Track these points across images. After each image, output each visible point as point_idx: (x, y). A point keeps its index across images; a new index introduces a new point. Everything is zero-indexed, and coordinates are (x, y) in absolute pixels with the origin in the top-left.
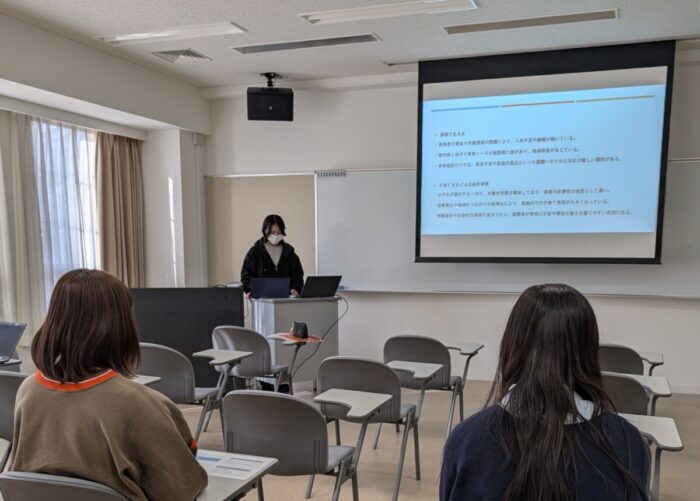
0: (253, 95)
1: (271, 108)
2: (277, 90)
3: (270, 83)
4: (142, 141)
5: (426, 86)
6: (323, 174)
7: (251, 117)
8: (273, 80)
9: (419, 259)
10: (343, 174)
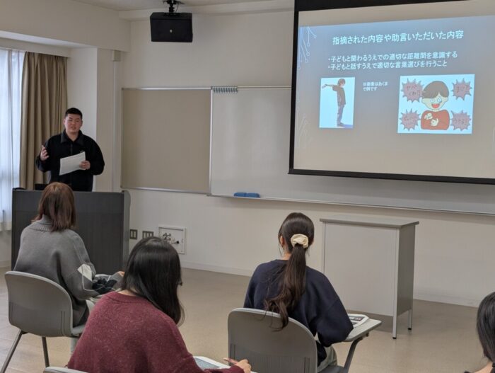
0: (156, 19)
1: (171, 31)
2: (178, 15)
3: (171, 9)
4: (67, 58)
5: (301, 14)
6: (217, 90)
7: (153, 40)
8: (174, 6)
9: (292, 171)
10: (236, 90)
